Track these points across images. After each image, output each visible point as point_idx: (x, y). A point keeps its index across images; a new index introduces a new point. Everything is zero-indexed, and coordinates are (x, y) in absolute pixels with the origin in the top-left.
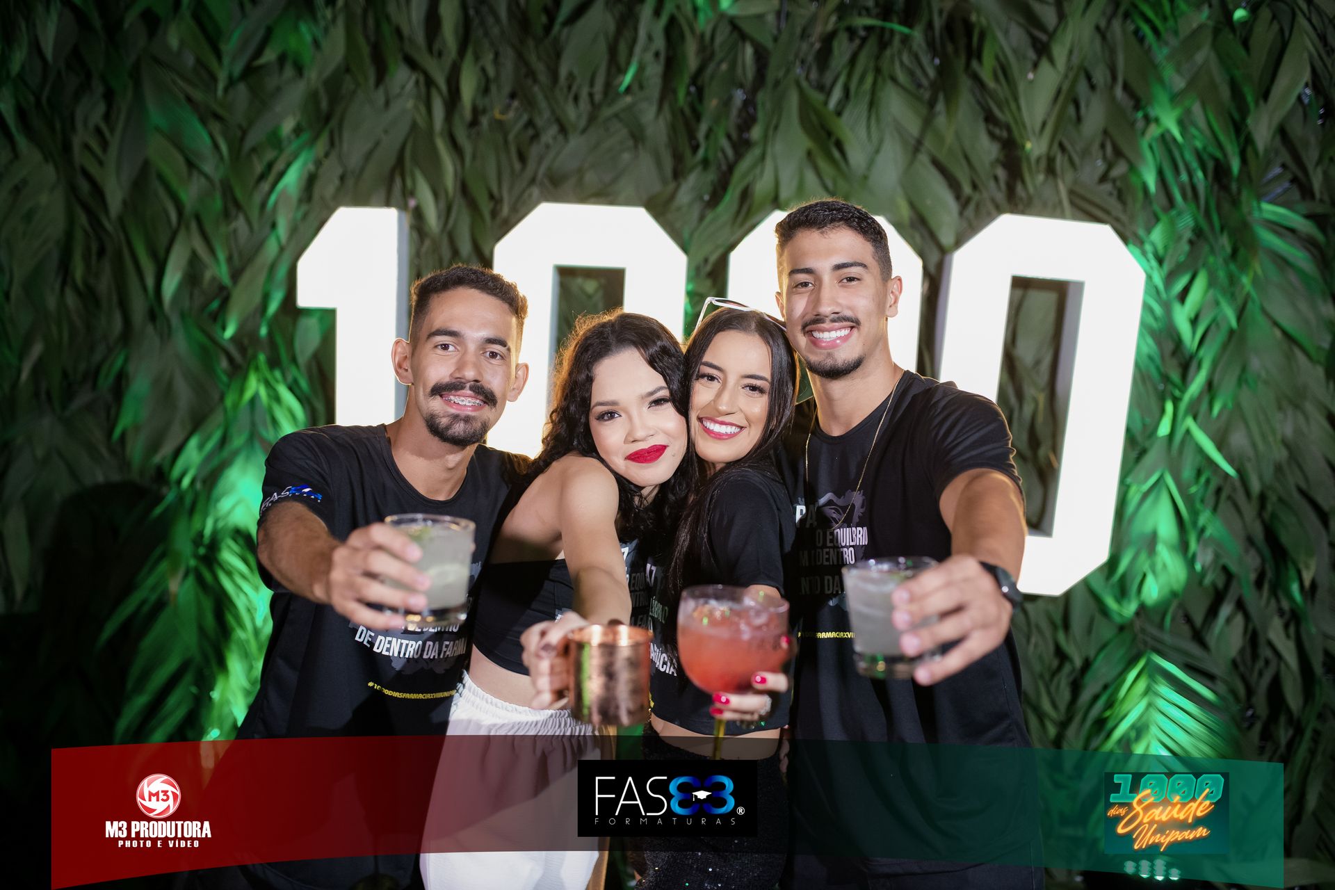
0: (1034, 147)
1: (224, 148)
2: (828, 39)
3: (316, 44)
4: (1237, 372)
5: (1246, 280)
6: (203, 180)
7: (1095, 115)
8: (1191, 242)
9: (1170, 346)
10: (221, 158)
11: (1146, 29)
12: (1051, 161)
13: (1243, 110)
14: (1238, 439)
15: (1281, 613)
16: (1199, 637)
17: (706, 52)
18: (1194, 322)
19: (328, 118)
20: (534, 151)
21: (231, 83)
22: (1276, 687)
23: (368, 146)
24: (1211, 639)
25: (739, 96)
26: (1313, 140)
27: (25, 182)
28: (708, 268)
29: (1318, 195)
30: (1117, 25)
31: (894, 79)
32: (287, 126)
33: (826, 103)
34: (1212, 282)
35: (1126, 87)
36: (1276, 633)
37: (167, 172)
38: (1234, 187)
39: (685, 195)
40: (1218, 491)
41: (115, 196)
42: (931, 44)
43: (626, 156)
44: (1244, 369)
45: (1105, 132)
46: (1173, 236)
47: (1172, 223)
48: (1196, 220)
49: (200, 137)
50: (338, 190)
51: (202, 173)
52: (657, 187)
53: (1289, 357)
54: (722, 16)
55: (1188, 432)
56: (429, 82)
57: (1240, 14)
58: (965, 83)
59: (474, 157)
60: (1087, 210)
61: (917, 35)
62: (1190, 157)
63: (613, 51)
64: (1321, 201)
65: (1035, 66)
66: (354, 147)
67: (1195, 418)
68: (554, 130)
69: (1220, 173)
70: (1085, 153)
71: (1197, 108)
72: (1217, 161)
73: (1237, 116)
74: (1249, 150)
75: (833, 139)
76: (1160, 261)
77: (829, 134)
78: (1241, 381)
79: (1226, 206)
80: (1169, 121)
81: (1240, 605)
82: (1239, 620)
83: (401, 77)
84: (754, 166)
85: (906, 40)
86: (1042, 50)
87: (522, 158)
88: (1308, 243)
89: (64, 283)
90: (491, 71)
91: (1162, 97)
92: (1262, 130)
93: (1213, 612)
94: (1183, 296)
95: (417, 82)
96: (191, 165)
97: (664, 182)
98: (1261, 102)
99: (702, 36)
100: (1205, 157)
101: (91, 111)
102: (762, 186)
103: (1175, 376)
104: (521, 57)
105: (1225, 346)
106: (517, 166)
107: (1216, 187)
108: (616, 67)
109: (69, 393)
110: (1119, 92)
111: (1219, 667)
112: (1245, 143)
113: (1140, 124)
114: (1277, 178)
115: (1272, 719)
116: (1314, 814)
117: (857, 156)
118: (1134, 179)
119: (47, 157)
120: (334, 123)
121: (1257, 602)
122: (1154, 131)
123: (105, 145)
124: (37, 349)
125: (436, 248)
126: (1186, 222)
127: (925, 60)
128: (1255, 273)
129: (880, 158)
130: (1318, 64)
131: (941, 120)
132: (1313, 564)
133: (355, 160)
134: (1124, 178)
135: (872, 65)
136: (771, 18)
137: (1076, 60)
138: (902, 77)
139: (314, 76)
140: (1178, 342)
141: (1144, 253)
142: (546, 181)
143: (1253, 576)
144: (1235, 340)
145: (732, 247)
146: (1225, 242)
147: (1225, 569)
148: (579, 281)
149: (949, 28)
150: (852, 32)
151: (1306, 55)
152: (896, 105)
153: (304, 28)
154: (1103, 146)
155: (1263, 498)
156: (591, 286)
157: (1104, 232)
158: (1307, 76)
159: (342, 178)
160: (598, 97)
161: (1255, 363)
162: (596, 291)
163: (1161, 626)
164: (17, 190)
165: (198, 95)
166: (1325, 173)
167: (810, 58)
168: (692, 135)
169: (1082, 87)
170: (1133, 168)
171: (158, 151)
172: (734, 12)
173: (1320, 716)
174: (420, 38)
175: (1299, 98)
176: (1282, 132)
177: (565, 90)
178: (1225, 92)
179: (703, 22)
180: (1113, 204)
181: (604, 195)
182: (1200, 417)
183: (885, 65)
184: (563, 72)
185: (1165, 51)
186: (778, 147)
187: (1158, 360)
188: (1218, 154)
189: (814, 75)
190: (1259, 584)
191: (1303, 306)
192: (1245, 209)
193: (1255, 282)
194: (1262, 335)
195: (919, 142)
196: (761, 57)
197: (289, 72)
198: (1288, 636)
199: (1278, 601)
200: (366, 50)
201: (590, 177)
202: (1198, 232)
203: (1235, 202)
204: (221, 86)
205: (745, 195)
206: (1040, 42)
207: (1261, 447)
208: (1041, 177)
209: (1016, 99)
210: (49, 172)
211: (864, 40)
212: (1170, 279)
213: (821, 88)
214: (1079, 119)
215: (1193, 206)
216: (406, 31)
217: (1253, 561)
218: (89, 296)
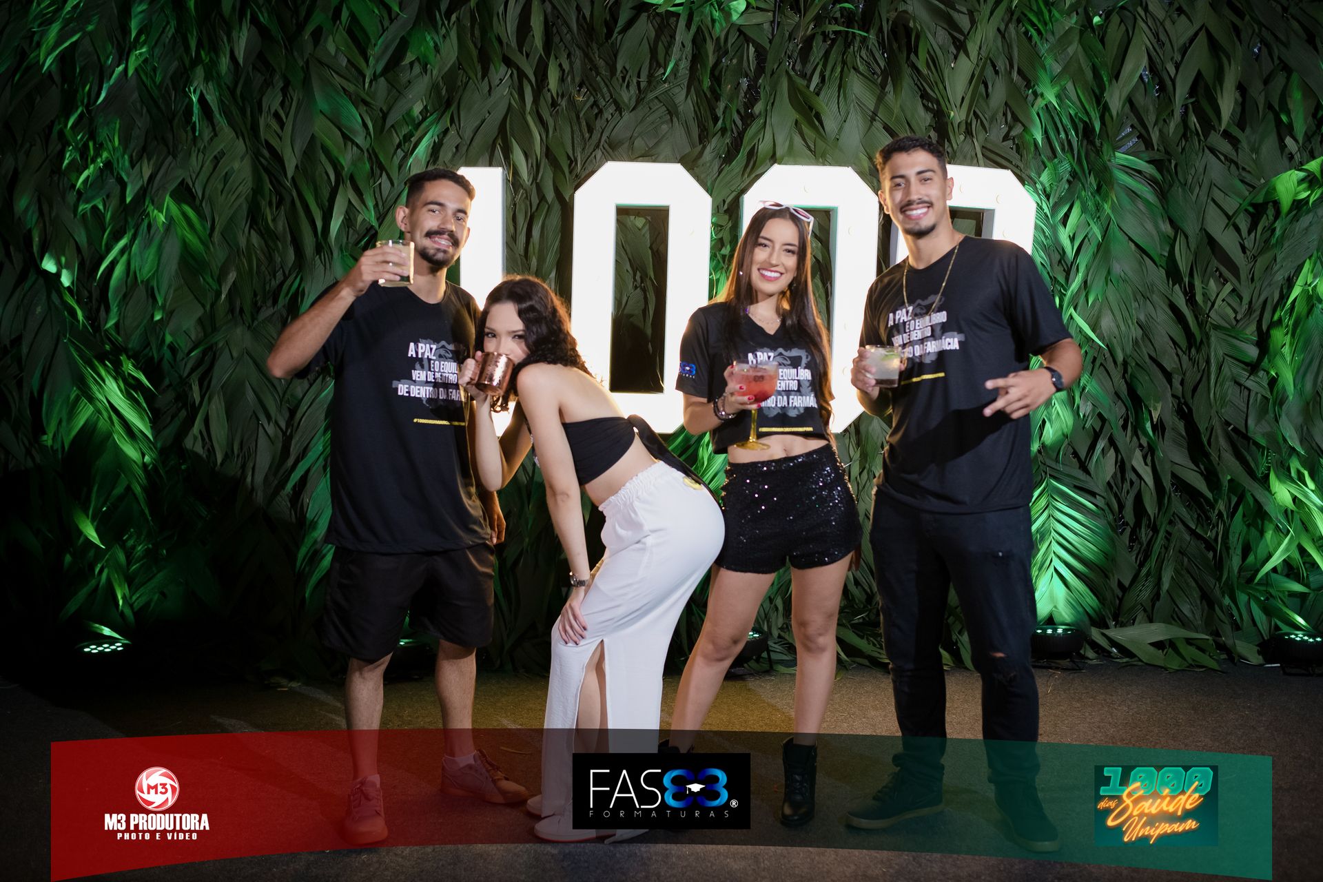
0: (957, 115)
1: (370, 125)
2: (808, 42)
3: (436, 47)
4: (1105, 274)
5: (1107, 207)
6: (355, 148)
7: (999, 92)
8: (1069, 182)
9: (1057, 257)
10: (368, 133)
11: (1033, 32)
12: (968, 125)
13: (1102, 89)
14: (1106, 322)
15: (1141, 446)
16: (1084, 467)
17: (721, 51)
18: (1072, 239)
19: (448, 104)
20: (599, 124)
21: (375, 78)
22: (1139, 499)
23: (478, 122)
24: (1092, 467)
25: (744, 82)
26: (1151, 108)
27: (222, 153)
28: (726, 207)
29: (1156, 148)
30: (1012, 27)
31: (856, 69)
32: (417, 109)
33: (808, 86)
34: (1084, 210)
35: (1020, 72)
36: (1137, 461)
37: (329, 143)
38: (1098, 143)
39: (708, 155)
40: (1095, 359)
41: (291, 163)
42: (881, 44)
43: (665, 127)
44: (1109, 272)
45: (1006, 104)
46: (1057, 178)
47: (1055, 169)
48: (1072, 166)
49: (354, 117)
50: (454, 155)
51: (353, 142)
52: (688, 150)
53: (1141, 264)
54: (733, 24)
55: (1071, 317)
56: (522, 75)
57: (1096, 19)
58: (907, 71)
59: (555, 129)
60: (994, 159)
61: (872, 37)
62: (1066, 121)
63: (653, 52)
64: (1158, 150)
65: (956, 58)
66: (468, 123)
67: (1075, 309)
68: (612, 109)
69: (1087, 132)
70: (993, 119)
71: (1070, 86)
72: (1085, 123)
73: (1097, 91)
74: (1107, 115)
75: (814, 112)
76: (1048, 197)
77: (811, 109)
78: (1107, 280)
79: (1092, 155)
80: (1051, 96)
81: (1112, 442)
82: (1112, 452)
83: (500, 72)
84: (758, 132)
85: (864, 40)
86: (961, 46)
87: (590, 130)
88: (1152, 181)
89: (251, 227)
90: (566, 66)
91: (1044, 78)
92: (1115, 100)
93: (1092, 448)
94: (1064, 221)
95: (511, 76)
96: (346, 137)
97: (693, 146)
98: (1114, 81)
99: (718, 39)
100: (1077, 120)
101: (273, 101)
102: (764, 147)
103: (1061, 280)
104: (586, 55)
105: (1095, 255)
106: (587, 135)
107: (1085, 142)
108: (657, 62)
109: (257, 309)
110: (1015, 75)
111: (1099, 487)
112: (1104, 110)
113: (1031, 98)
114: (1128, 135)
115: (1138, 524)
116: (1167, 591)
117: (830, 124)
118: (1027, 137)
119: (239, 134)
120: (454, 107)
121: (1124, 439)
122: (1040, 103)
123: (282, 125)
124: (232, 276)
125: (528, 197)
126: (1065, 167)
127: (878, 55)
128: (1112, 200)
129: (847, 125)
130: (1153, 54)
131: (890, 97)
132: (1159, 406)
133: (468, 134)
134: (1020, 136)
135: (840, 59)
136: (766, 26)
137: (984, 54)
138: (862, 68)
139: (436, 71)
140: (1063, 253)
141: (1036, 191)
142: (606, 146)
143: (1121, 422)
144: (1103, 250)
145: (744, 191)
146: (1092, 179)
147: (1100, 415)
148: (632, 218)
149: (894, 31)
150: (825, 36)
151: (1144, 48)
152: (857, 87)
153: (428, 38)
154: (1005, 114)
155: (1125, 363)
156: (640, 222)
157: (1006, 176)
158: (1145, 62)
159: (457, 148)
160: (643, 85)
161: (1117, 268)
162: (644, 226)
163: (1057, 460)
164: (217, 160)
165: (351, 88)
166: (1160, 131)
167: (795, 54)
168: (712, 110)
169: (989, 71)
170: (1026, 129)
171: (321, 127)
172: (740, 22)
173: (1171, 522)
174: (514, 44)
175: (1141, 77)
176: (1130, 101)
177: (621, 80)
178: (1089, 75)
179: (718, 30)
180: (1013, 155)
181: (649, 155)
182: (1079, 308)
183: (849, 60)
184: (619, 67)
185: (1046, 46)
186: (774, 119)
187: (1049, 269)
188: (1086, 119)
189: (798, 67)
190: (1125, 427)
191: (1149, 226)
192: (1106, 158)
193: (1113, 208)
194: (1119, 247)
195: (875, 114)
196: (761, 54)
197: (417, 69)
198: (1146, 464)
199: (1139, 439)
200: (475, 53)
201: (638, 143)
202: (1074, 174)
203: (1098, 152)
204: (367, 80)
205: (752, 153)
206: (959, 40)
207: (1123, 328)
208: (962, 137)
209: (943, 82)
210: (240, 146)
211: (834, 41)
212: (1054, 209)
213: (803, 76)
214: (988, 95)
215: (1069, 156)
216: (505, 40)
217: (1120, 410)
218: (268, 236)
